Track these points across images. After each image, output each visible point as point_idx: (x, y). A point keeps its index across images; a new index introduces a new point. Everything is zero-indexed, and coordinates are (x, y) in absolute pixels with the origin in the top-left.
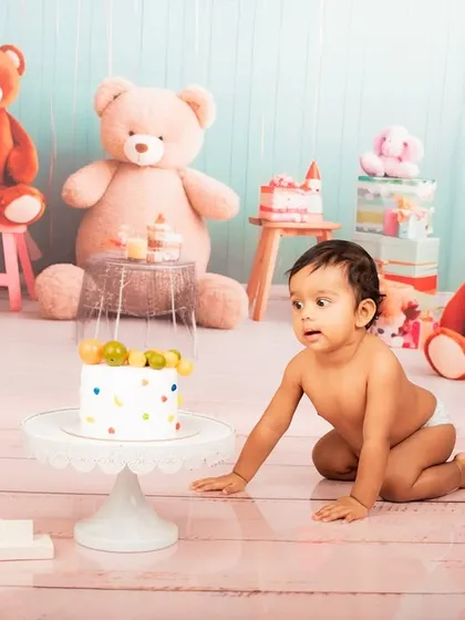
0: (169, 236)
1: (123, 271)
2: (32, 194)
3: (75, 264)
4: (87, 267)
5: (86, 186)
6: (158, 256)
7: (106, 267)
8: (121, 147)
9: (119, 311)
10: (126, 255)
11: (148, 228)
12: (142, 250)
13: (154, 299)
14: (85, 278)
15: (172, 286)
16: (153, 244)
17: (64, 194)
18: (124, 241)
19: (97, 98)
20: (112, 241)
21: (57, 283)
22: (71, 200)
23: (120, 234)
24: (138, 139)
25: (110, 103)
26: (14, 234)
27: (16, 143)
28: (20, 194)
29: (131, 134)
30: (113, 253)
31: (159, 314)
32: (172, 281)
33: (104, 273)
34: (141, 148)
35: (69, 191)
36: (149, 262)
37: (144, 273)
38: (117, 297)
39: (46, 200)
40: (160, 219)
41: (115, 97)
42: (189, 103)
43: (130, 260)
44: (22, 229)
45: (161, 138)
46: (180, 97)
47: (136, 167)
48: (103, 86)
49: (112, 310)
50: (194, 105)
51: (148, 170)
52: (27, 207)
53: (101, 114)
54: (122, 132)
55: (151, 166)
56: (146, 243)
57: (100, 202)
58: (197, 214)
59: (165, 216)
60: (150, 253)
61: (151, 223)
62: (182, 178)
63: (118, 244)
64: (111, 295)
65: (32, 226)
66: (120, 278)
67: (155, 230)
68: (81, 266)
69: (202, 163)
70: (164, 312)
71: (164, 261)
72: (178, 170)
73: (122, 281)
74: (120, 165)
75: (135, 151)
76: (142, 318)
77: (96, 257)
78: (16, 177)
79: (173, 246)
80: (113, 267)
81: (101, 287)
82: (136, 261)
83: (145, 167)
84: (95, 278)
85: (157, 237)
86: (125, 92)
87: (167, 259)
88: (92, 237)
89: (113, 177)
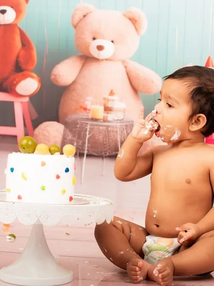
0: (117, 103)
1: (88, 127)
2: (32, 77)
3: (58, 122)
4: (66, 124)
5: (66, 72)
6: (111, 117)
7: (78, 124)
8: (87, 48)
9: (86, 152)
10: (90, 116)
11: (104, 99)
12: (100, 113)
13: (108, 145)
14: (64, 131)
15: (119, 136)
16: (107, 109)
17: (52, 77)
18: (88, 107)
19: (73, 17)
20: (81, 107)
21: (47, 134)
22: (57, 81)
23: (86, 103)
24: (98, 42)
25: (81, 20)
26: (22, 103)
27: (23, 45)
28: (25, 77)
29: (94, 39)
30: (82, 115)
31: (111, 154)
32: (119, 133)
33: (77, 128)
34: (100, 48)
35: (55, 76)
36: (105, 120)
37: (101, 128)
38: (84, 143)
39: (41, 81)
40: (112, 93)
41: (84, 16)
42: (130, 19)
43: (93, 119)
44: (26, 100)
45: (112, 42)
46: (125, 15)
47: (96, 60)
48: (77, 10)
49: (82, 152)
50: (133, 21)
51: (105, 61)
52: (29, 85)
53: (75, 27)
54: (88, 38)
55: (106, 60)
56: (102, 108)
57: (74, 82)
58: (135, 90)
59: (114, 91)
60: (106, 115)
61: (106, 96)
62: (126, 67)
63: (85, 109)
64: (81, 142)
65: (32, 97)
66: (86, 131)
67: (108, 100)
68: (63, 123)
69: (138, 58)
70: (114, 153)
71: (114, 120)
72: (123, 62)
73: (87, 133)
74: (87, 59)
75: (97, 50)
76: (101, 156)
77: (72, 117)
78: (23, 67)
79: (120, 111)
80: (82, 124)
81: (74, 136)
82: (96, 120)
83: (102, 60)
84: (71, 131)
85: (110, 105)
86: (91, 12)
87: (116, 118)
88: (68, 105)
89: (83, 67)
